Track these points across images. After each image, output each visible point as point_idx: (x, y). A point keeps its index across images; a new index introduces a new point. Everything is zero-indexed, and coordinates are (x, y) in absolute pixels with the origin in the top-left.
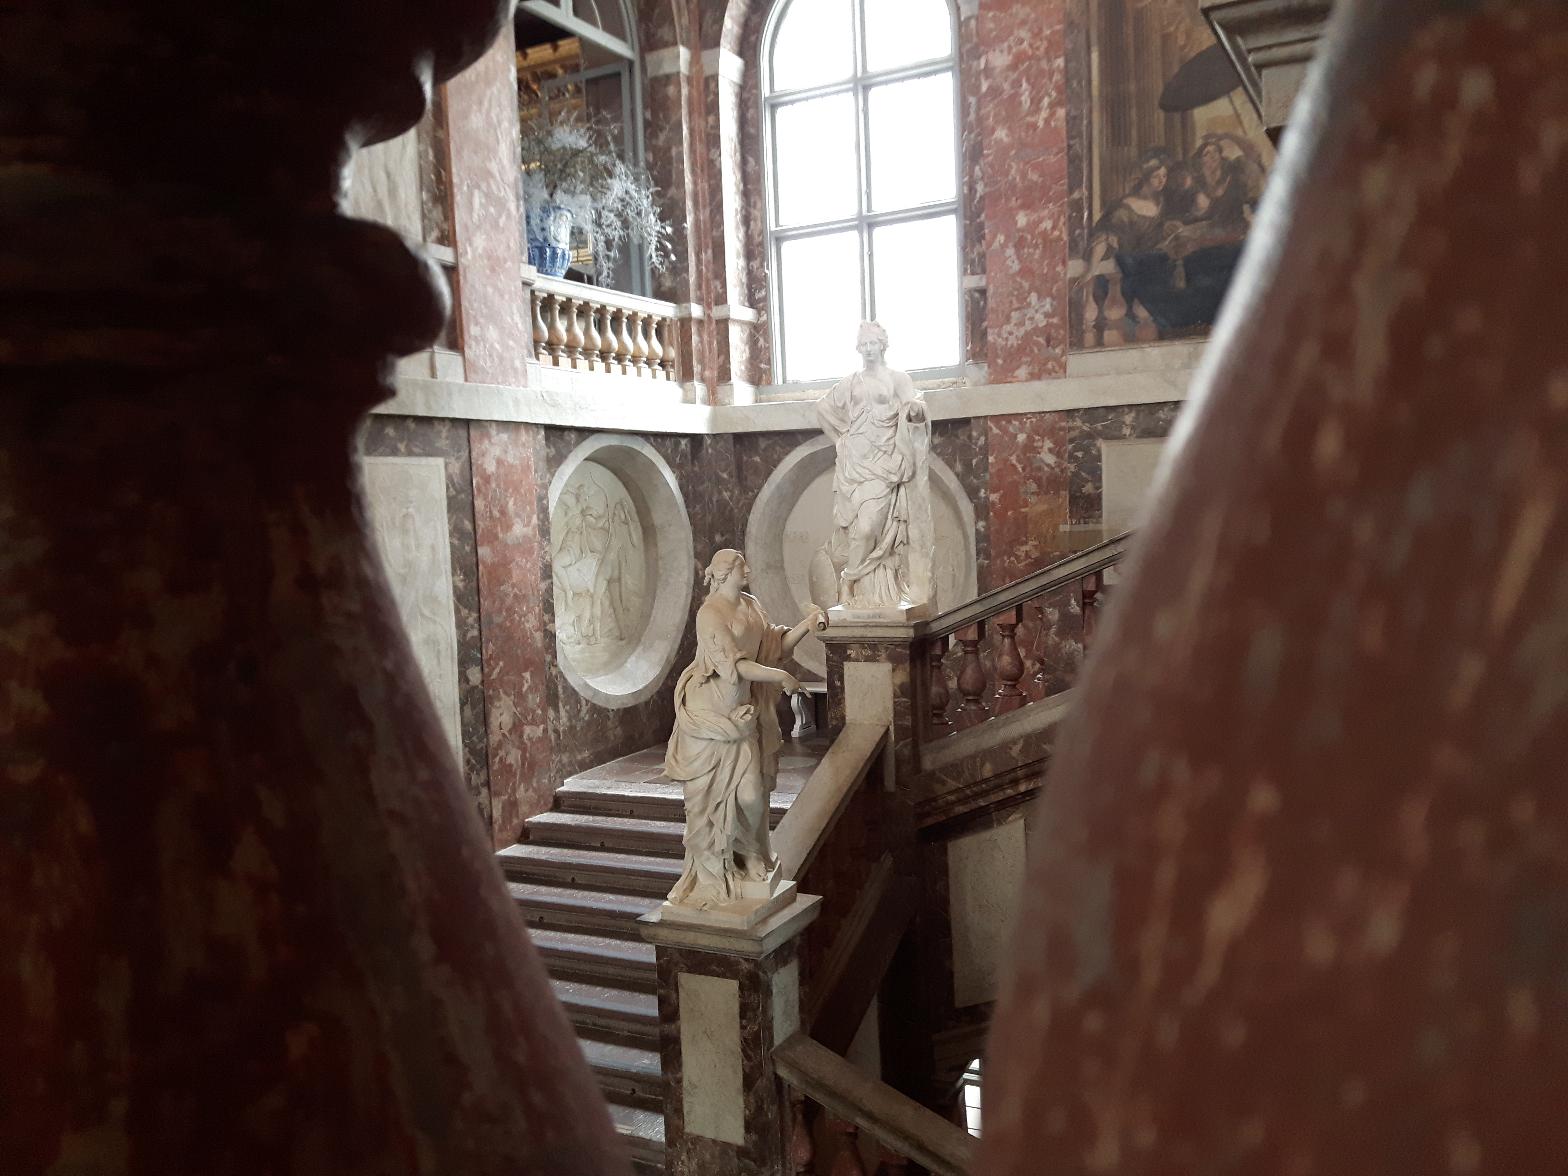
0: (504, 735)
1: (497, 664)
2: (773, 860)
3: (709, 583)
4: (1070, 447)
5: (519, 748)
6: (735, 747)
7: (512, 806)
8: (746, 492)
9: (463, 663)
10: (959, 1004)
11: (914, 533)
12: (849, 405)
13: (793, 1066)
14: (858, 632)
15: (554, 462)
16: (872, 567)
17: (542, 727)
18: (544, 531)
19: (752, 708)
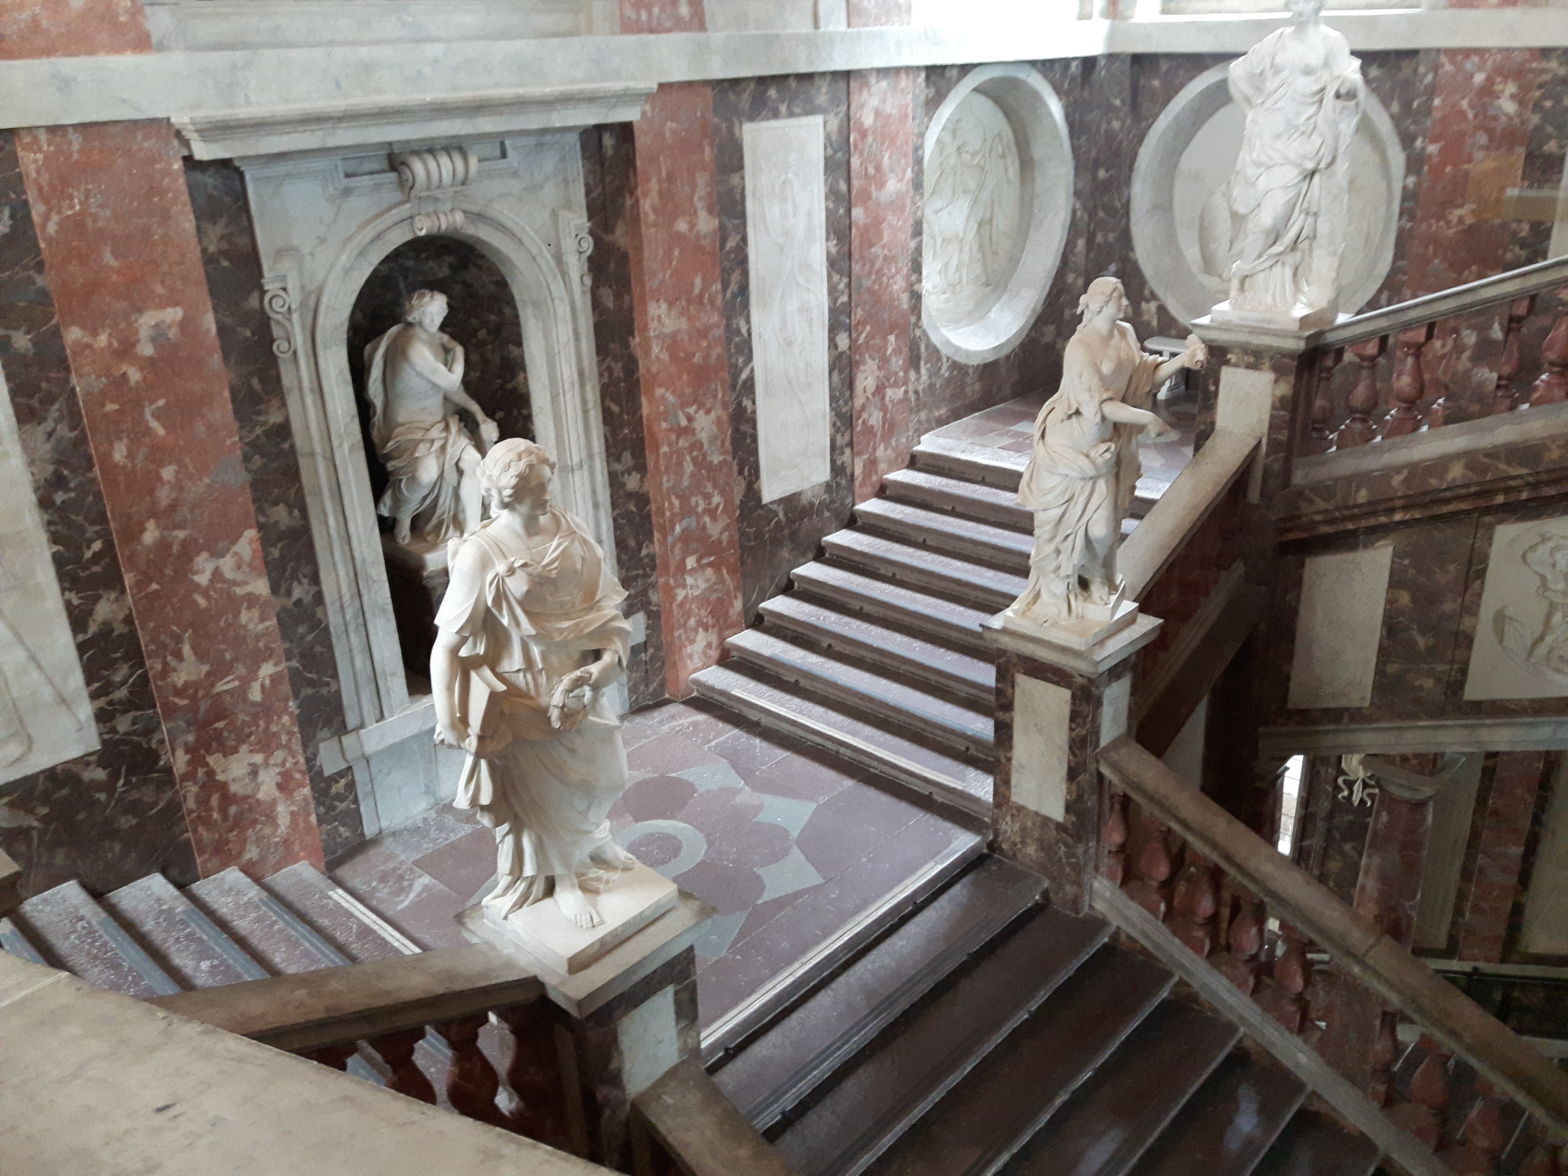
0: (868, 399)
1: (864, 329)
2: (1118, 582)
3: (1082, 313)
4: (1538, 94)
5: (881, 410)
6: (1090, 483)
7: (872, 463)
8: (1140, 122)
9: (833, 329)
10: (1290, 706)
11: (1323, 227)
12: (1269, 74)
13: (1115, 767)
14: (1242, 338)
15: (933, 103)
16: (1269, 263)
17: (903, 389)
18: (918, 185)
19: (1113, 446)
